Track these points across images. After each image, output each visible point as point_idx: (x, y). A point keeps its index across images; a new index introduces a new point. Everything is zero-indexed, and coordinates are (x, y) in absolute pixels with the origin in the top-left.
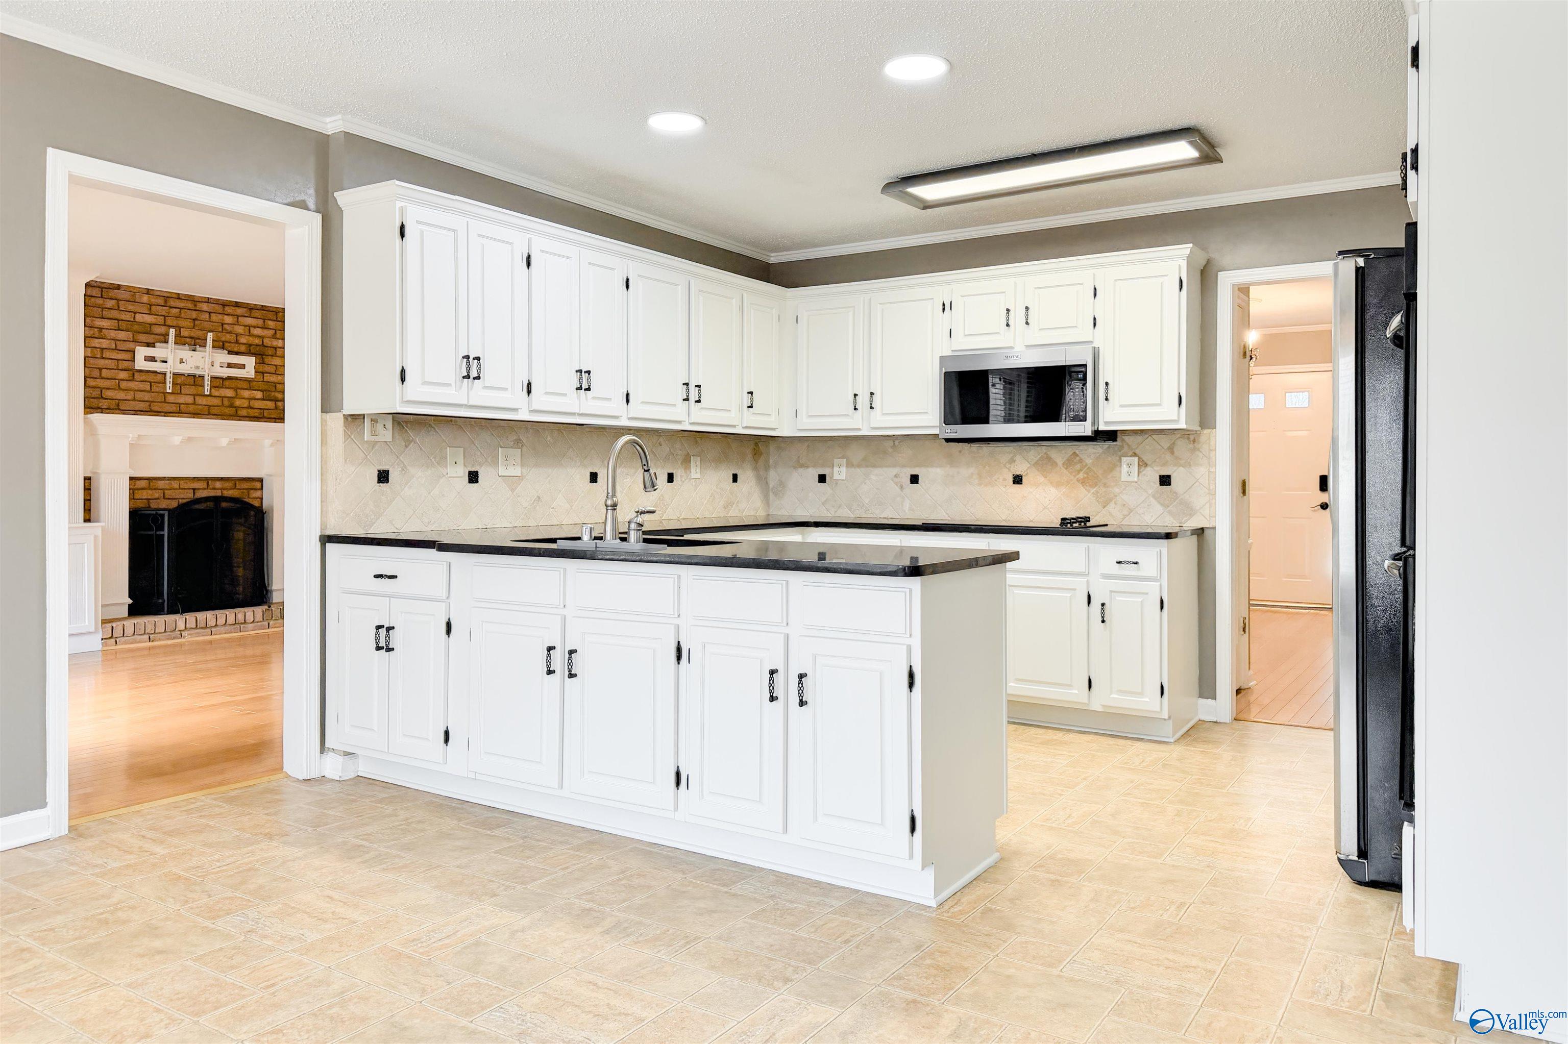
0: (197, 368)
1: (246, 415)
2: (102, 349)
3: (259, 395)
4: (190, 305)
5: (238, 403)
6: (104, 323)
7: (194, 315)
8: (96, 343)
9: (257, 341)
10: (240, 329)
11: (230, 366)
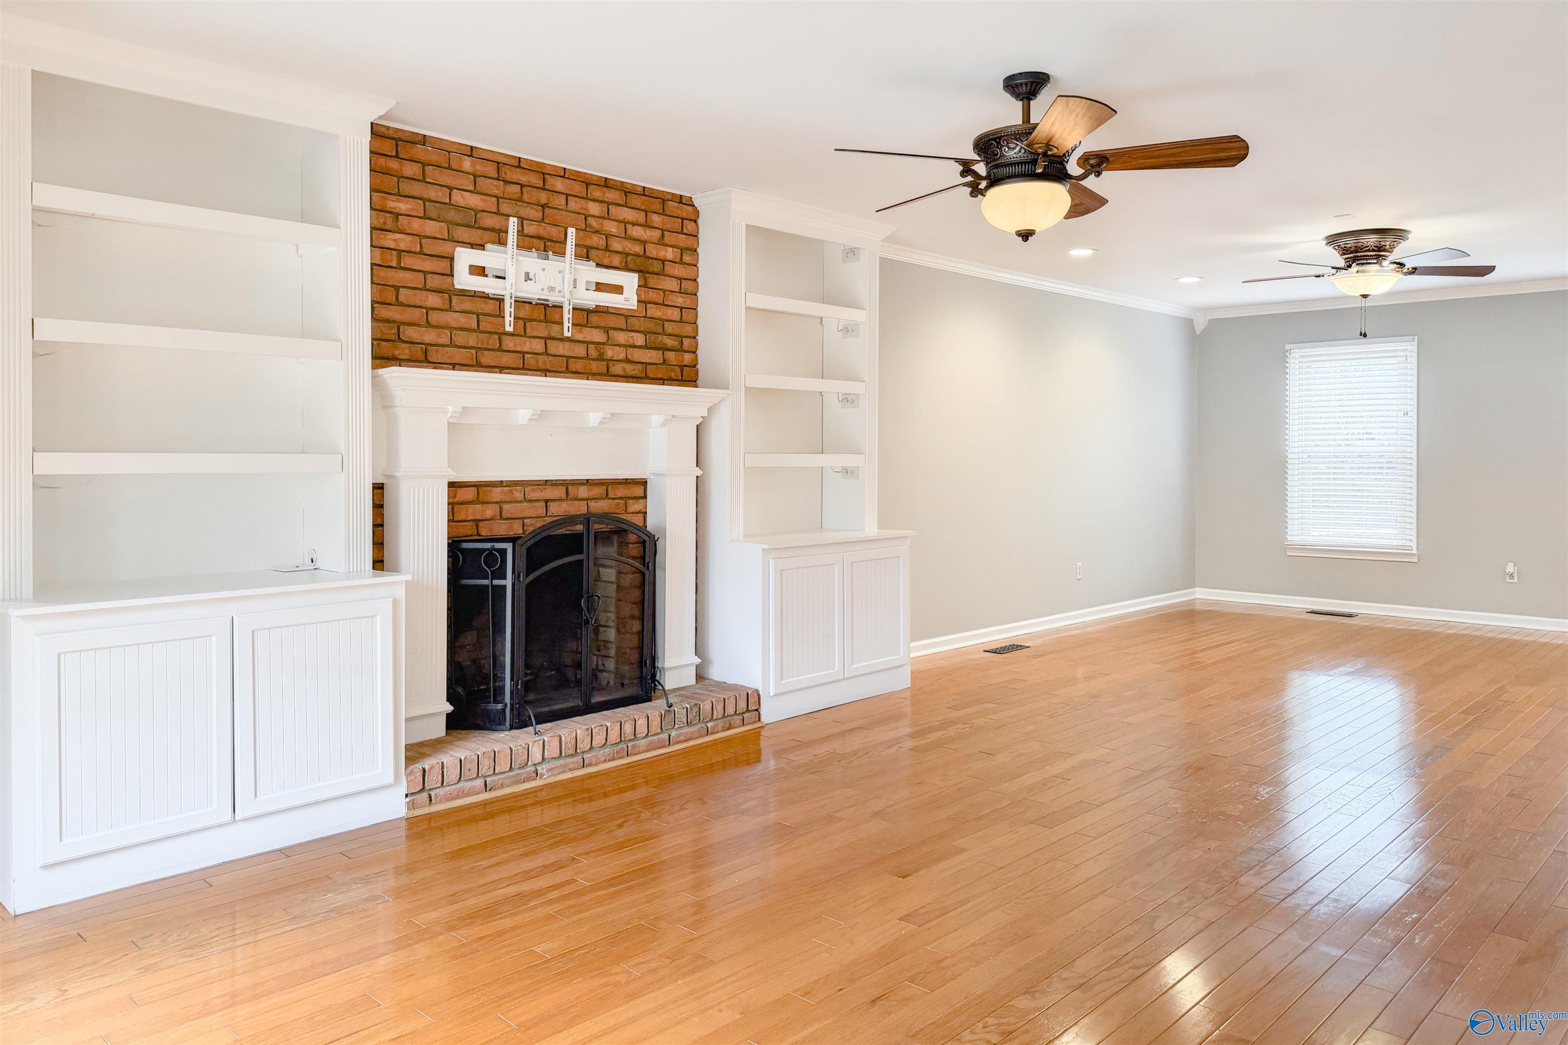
0: (552, 289)
1: (621, 373)
2: (400, 252)
3: (639, 339)
4: (535, 180)
5: (610, 352)
6: (403, 206)
7: (543, 197)
8: (390, 240)
9: (638, 249)
10: (612, 227)
11: (600, 287)
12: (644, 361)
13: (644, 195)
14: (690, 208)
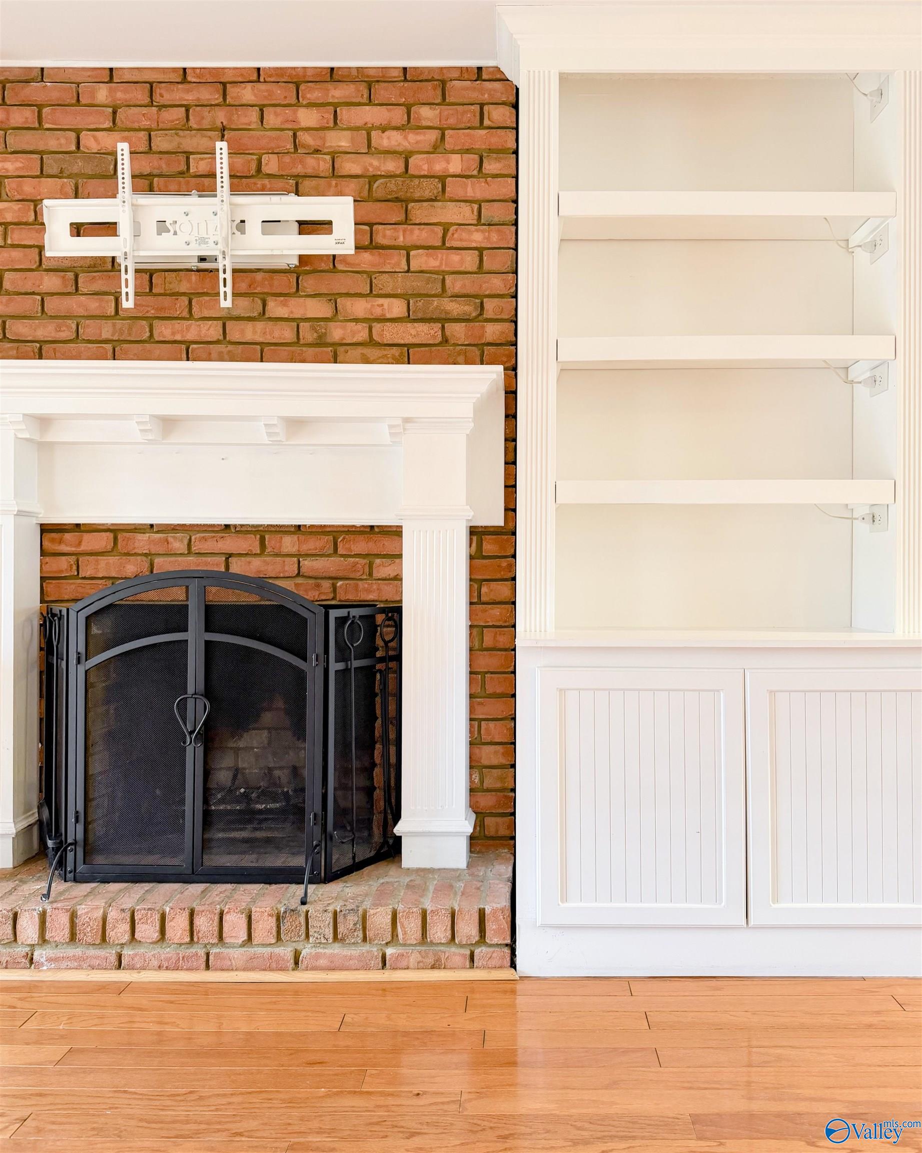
0: (203, 241)
4: (210, 94)
6: (10, 165)
12: (402, 342)
13: (405, 80)
14: (497, 85)
